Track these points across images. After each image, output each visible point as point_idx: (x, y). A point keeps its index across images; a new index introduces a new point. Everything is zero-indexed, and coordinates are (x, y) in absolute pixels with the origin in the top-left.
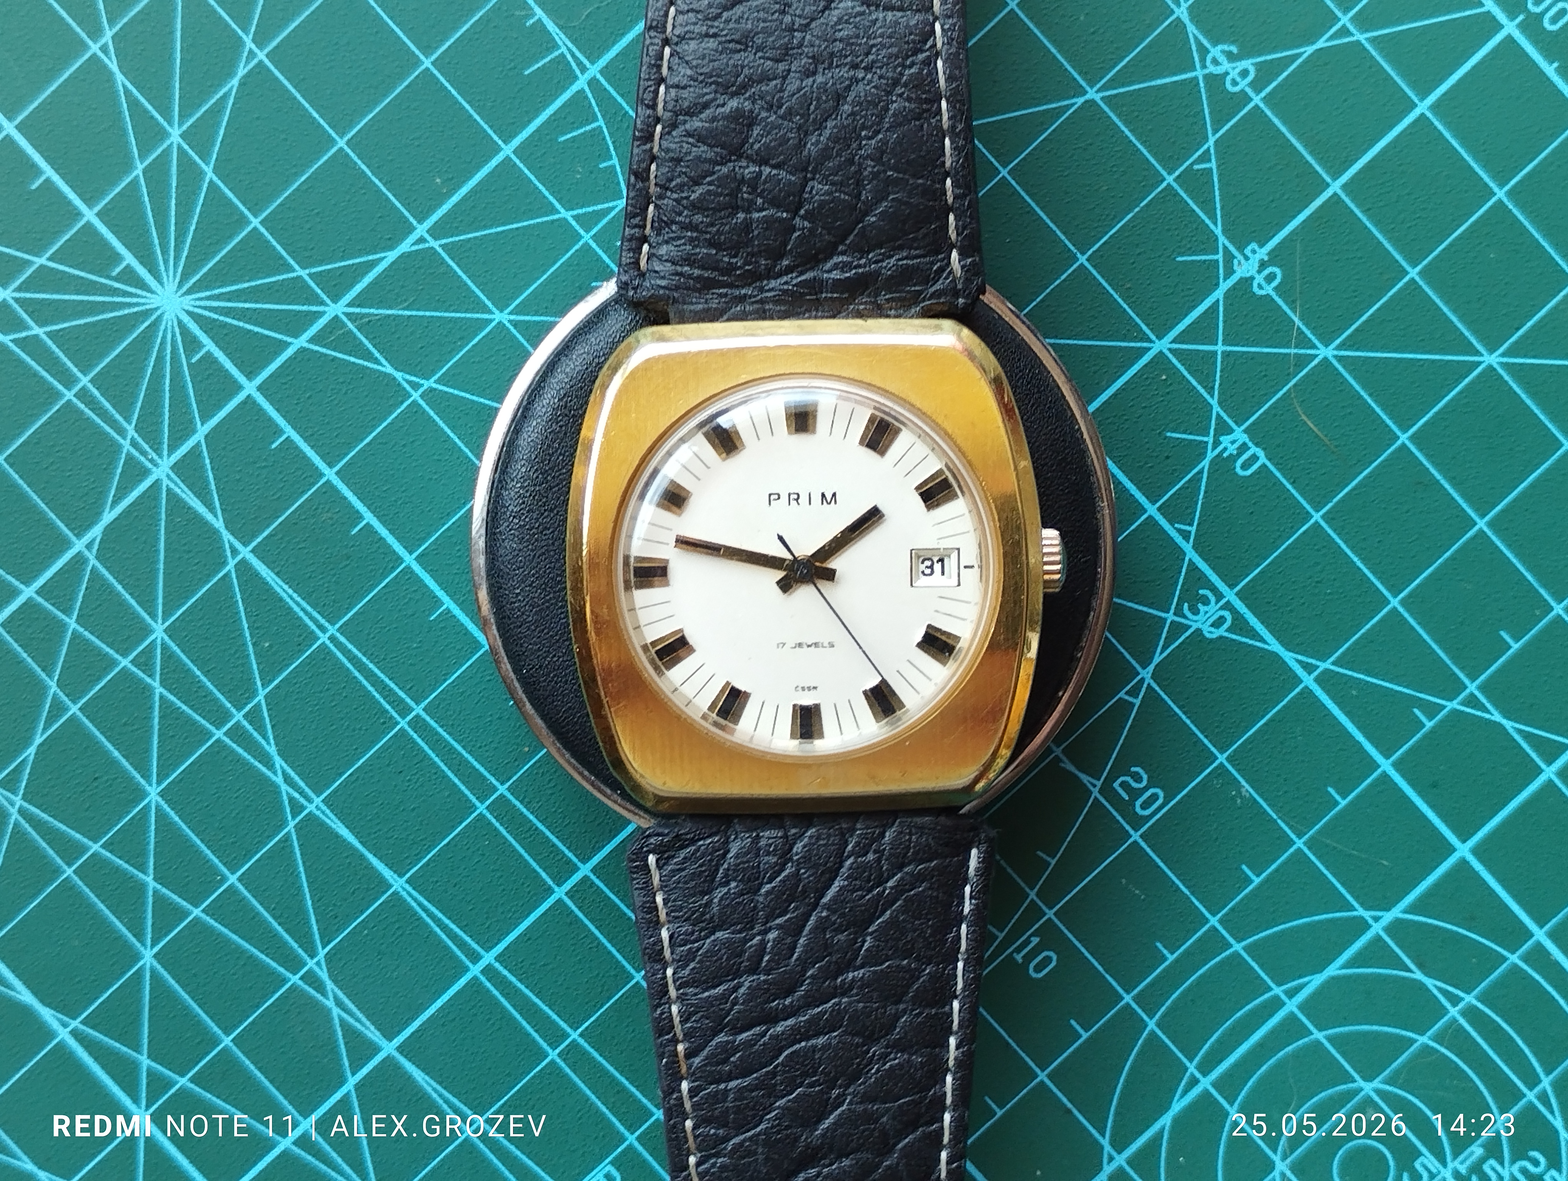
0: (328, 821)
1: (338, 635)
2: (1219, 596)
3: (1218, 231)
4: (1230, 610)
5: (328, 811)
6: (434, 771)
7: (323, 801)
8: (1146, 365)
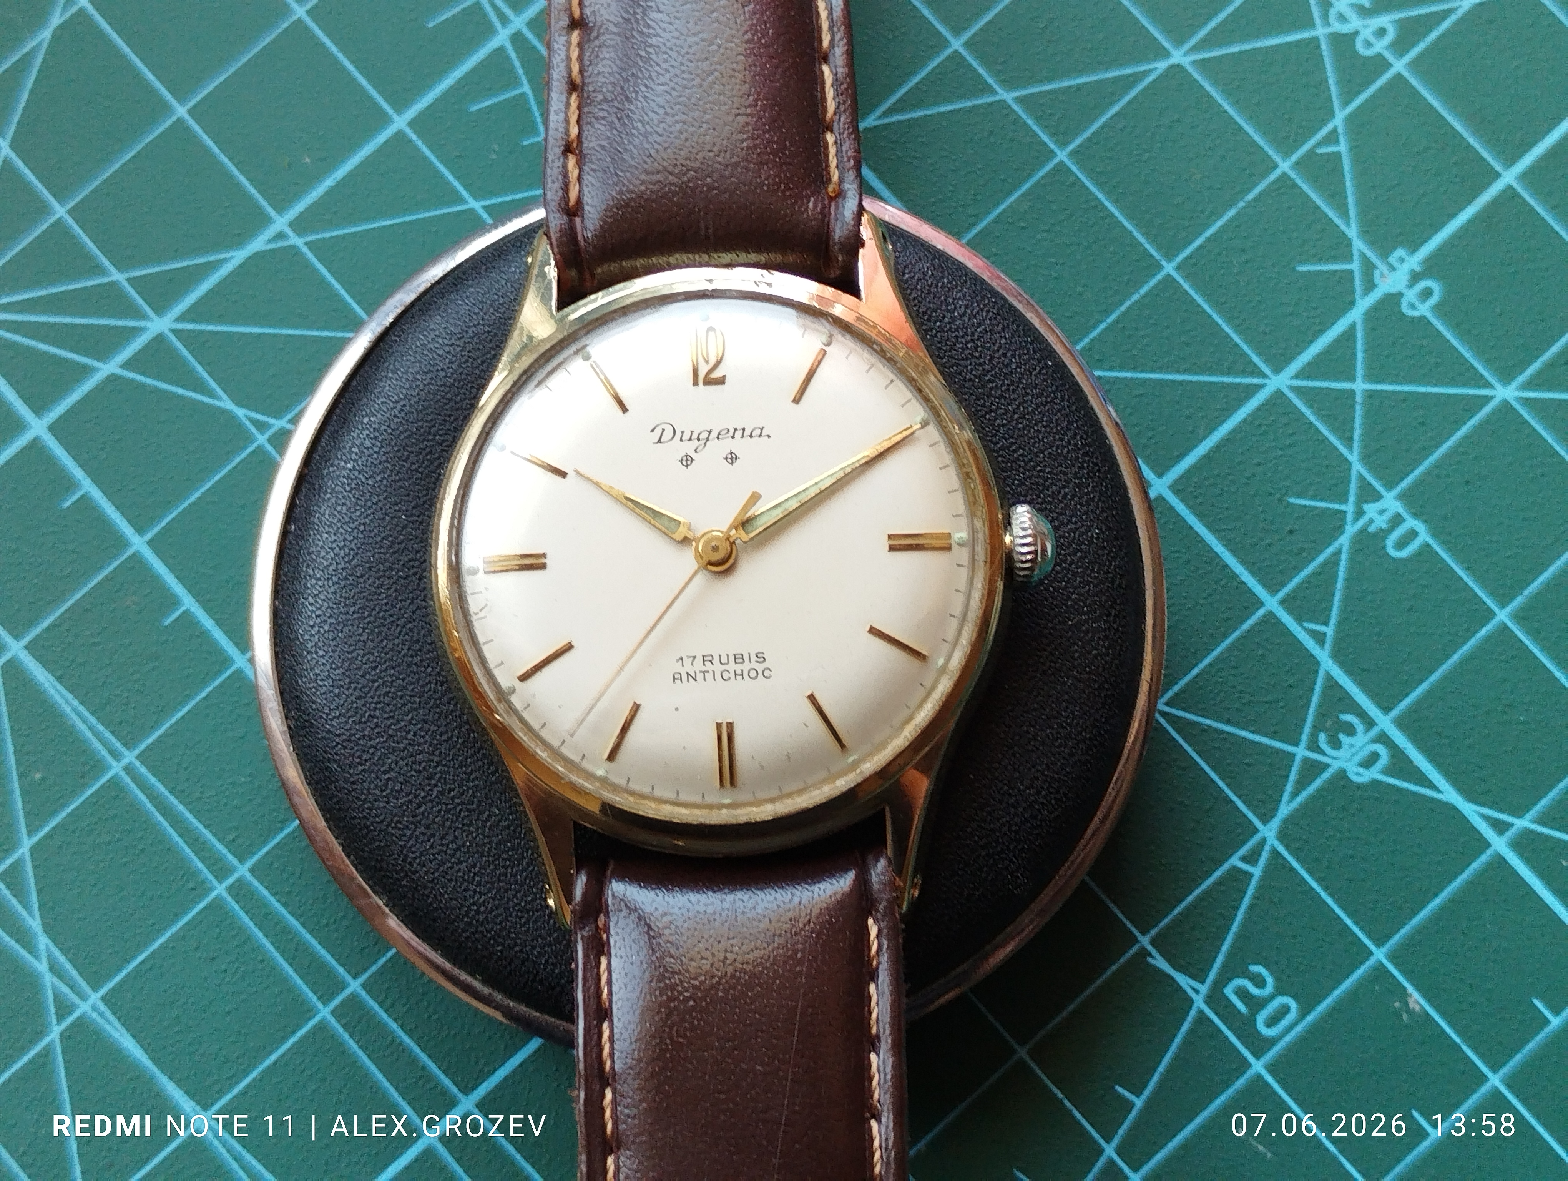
0: (107, 1027)
1: (138, 764)
2: (1370, 723)
3: (1352, 232)
4: (1384, 743)
5: (108, 1013)
6: (260, 958)
7: (103, 999)
8: (1259, 409)
